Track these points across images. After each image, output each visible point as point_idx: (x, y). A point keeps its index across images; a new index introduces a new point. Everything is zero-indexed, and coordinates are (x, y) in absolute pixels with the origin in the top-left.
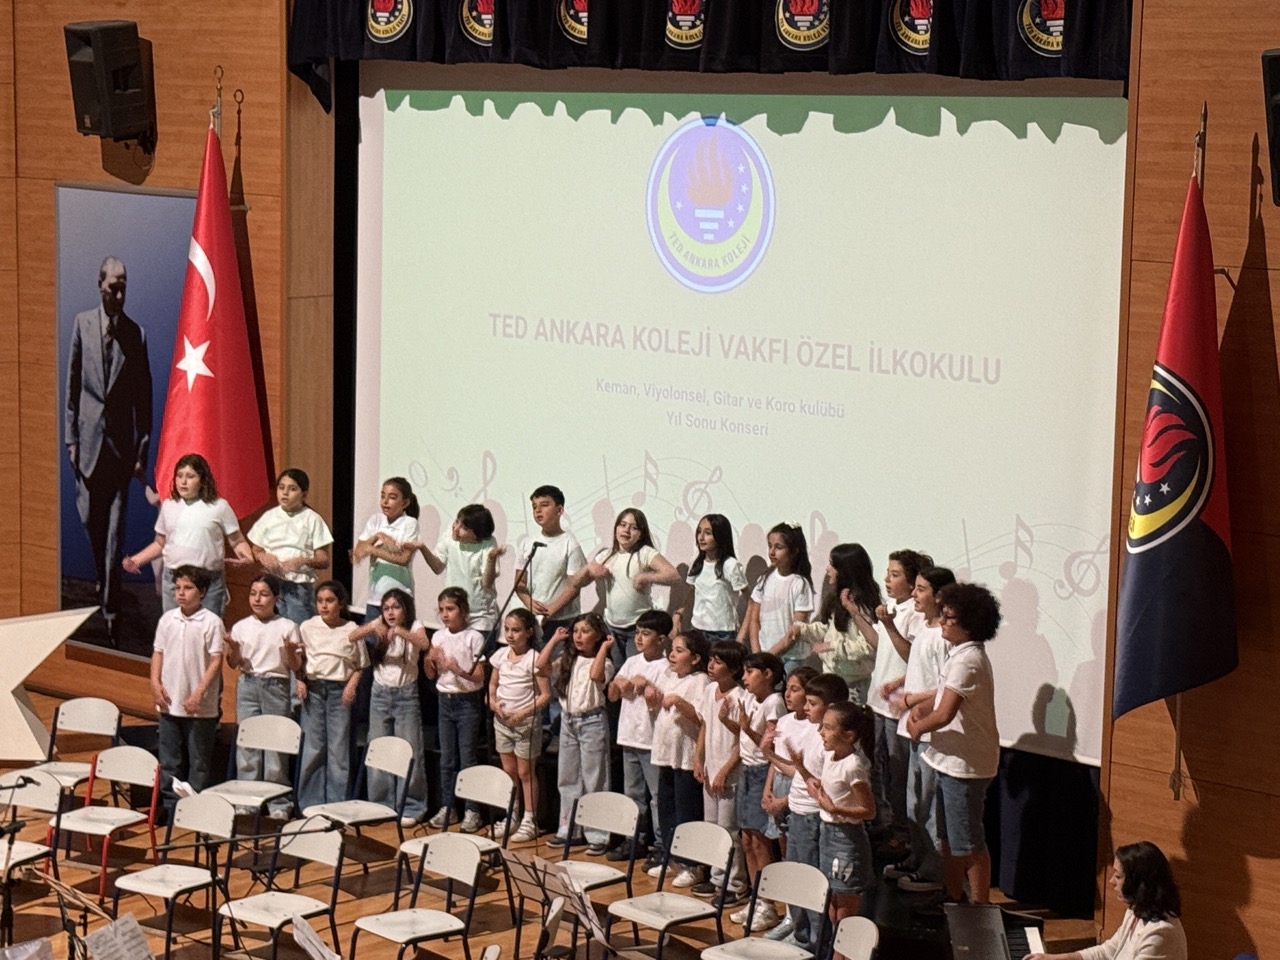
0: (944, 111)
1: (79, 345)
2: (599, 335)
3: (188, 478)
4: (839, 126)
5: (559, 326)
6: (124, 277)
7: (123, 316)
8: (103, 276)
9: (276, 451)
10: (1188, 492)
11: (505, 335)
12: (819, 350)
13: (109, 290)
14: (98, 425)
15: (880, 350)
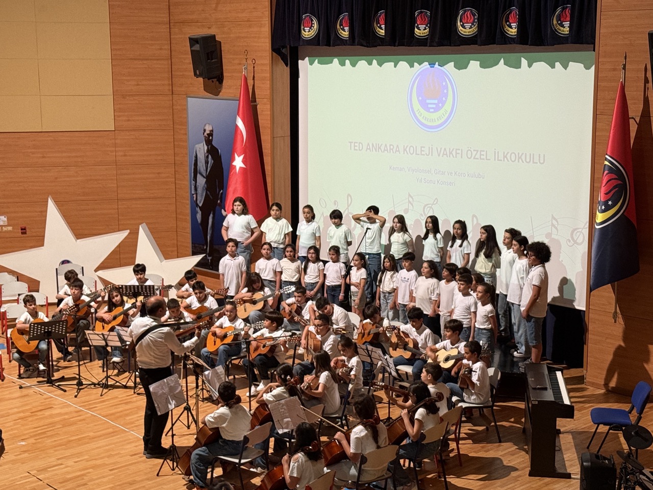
0: (523, 59)
1: (196, 157)
2: (390, 149)
3: (238, 206)
4: (482, 66)
5: (375, 146)
6: (212, 131)
7: (212, 146)
8: (205, 131)
9: (270, 195)
10: (619, 204)
11: (355, 150)
12: (474, 153)
13: (207, 136)
14: (204, 186)
15: (498, 152)
